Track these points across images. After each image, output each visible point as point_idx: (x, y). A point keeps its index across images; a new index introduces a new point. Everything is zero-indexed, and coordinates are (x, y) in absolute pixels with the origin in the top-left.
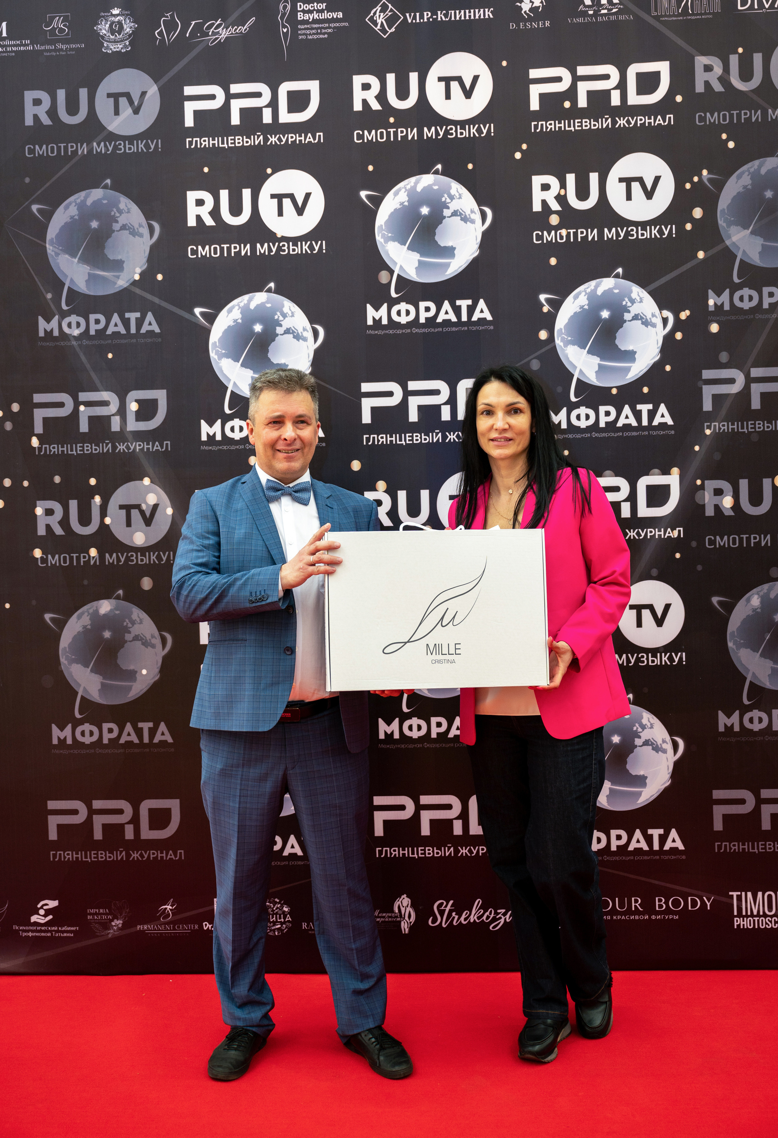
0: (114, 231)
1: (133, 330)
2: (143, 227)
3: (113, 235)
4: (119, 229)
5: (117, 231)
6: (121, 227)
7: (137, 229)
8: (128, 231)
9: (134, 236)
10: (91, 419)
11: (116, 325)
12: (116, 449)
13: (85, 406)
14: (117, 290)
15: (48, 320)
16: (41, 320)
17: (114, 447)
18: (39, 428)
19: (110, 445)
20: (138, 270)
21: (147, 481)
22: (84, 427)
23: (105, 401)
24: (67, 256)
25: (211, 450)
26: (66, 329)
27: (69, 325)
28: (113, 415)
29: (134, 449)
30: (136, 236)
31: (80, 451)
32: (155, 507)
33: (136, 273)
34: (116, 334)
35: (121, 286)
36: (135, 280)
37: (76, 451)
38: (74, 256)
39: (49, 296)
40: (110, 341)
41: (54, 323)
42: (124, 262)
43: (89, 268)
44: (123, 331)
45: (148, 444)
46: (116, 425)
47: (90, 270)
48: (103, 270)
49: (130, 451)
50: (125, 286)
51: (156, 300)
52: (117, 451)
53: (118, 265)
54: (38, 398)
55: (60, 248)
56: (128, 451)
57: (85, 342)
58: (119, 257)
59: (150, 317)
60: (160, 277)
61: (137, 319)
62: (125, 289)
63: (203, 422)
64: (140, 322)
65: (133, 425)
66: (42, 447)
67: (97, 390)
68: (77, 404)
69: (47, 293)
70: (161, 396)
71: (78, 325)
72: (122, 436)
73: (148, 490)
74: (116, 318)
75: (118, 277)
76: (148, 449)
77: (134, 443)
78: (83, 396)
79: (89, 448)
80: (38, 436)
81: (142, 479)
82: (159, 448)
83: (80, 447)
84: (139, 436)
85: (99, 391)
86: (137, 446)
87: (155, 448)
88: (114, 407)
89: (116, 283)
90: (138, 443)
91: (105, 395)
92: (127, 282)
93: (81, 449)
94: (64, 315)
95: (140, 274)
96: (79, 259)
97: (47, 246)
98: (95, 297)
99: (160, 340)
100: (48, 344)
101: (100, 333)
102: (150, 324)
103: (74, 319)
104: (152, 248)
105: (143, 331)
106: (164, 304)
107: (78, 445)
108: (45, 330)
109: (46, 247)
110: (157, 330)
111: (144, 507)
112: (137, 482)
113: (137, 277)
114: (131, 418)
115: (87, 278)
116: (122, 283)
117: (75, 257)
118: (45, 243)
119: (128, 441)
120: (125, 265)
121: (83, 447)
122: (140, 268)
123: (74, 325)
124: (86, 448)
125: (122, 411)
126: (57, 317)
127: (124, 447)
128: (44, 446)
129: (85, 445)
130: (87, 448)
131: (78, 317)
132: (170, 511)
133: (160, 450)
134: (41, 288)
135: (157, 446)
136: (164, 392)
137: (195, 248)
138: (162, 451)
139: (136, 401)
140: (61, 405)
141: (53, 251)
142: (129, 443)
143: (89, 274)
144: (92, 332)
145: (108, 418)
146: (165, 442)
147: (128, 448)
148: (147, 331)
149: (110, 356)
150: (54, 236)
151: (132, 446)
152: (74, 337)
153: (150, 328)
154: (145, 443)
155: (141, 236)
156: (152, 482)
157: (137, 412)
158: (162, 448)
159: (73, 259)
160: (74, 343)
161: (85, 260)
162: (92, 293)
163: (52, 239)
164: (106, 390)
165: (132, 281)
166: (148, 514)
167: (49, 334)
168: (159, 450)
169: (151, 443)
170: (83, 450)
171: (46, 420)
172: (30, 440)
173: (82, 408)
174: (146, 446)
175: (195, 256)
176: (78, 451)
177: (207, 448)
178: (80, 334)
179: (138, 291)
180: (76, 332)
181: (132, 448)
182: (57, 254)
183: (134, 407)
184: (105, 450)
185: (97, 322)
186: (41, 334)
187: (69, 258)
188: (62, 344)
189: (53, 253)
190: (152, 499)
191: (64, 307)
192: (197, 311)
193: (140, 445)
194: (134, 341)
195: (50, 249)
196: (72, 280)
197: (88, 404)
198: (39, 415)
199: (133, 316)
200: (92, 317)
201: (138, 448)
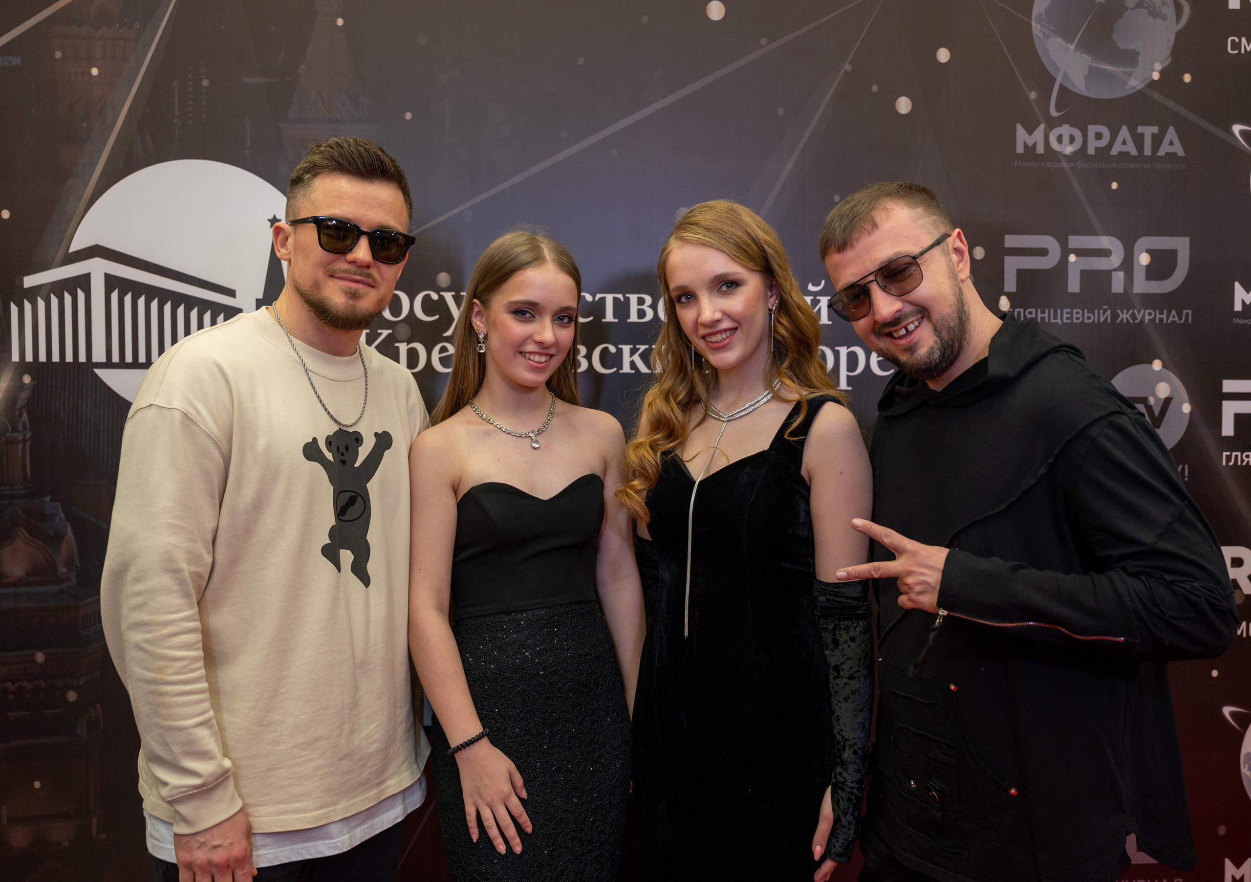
0: (1126, 9)
1: (1148, 151)
2: (1168, 7)
3: (1126, 14)
4: (1133, 5)
5: (1131, 9)
6: (1137, 4)
7: (1159, 7)
8: (1146, 11)
9: (1154, 17)
10: (1085, 274)
11: (1124, 143)
12: (1117, 319)
13: (1077, 256)
14: (1128, 93)
15: (1030, 130)
16: (1020, 130)
17: (1115, 316)
18: (1010, 285)
19: (1109, 312)
20: (1158, 67)
21: (1157, 365)
22: (1074, 285)
23: (1105, 250)
24: (1060, 40)
25: (1246, 324)
26: (1054, 145)
27: (1060, 139)
28: (1115, 270)
29: (1141, 319)
30: (1157, 18)
31: (1067, 318)
32: (1168, 401)
33: (1155, 70)
34: (1124, 155)
35: (1134, 87)
36: (1153, 80)
37: (1062, 318)
38: (1069, 40)
39: (1033, 95)
40: (1115, 165)
41: (1039, 134)
42: (1138, 53)
43: (1090, 58)
44: (1134, 152)
45: (1161, 313)
46: (1118, 284)
47: (1092, 62)
48: (1110, 63)
49: (1136, 322)
50: (1139, 88)
51: (1181, 110)
52: (1118, 321)
53: (1130, 58)
54: (1011, 241)
55: (1051, 28)
56: (1134, 321)
57: (1081, 165)
58: (1133, 47)
59: (1171, 133)
60: (1187, 78)
61: (1153, 135)
62: (1140, 91)
63: (1237, 285)
64: (1157, 140)
65: (1141, 286)
66: (1014, 311)
67: (1094, 233)
68: (1066, 252)
69: (1030, 91)
70: (1181, 245)
71: (1072, 139)
72: (1125, 300)
73: (1158, 378)
74: (1124, 133)
75: (1130, 75)
76: (1161, 320)
77: (1143, 311)
78: (1074, 241)
79: (1080, 316)
80: (1010, 296)
81: (1150, 362)
82: (1176, 319)
83: (1067, 313)
84: (1150, 300)
85: (1097, 235)
86: (1146, 315)
87: (1171, 319)
88: (1116, 260)
89: (1127, 83)
90: (1147, 311)
91: (1106, 242)
92: (1142, 82)
93: (1069, 316)
94: (1052, 124)
95: (1161, 72)
96: (1077, 45)
97: (1033, 23)
98: (1097, 101)
99: (1183, 167)
100: (1028, 164)
101: (1103, 153)
102: (1171, 143)
103: (1066, 130)
104: (1179, 35)
105: (1161, 153)
106: (1192, 117)
107: (1065, 311)
108: (1025, 145)
109: (1030, 25)
110: (1181, 153)
111: (1152, 401)
112: (1144, 366)
113: (1156, 76)
114: (1139, 276)
115: (1086, 73)
116: (1135, 83)
117: (1071, 43)
118: (1031, 19)
119: (1134, 308)
120: (1140, 58)
121: (1071, 313)
122: (1161, 63)
123: (1066, 139)
124: (1075, 316)
125: (1128, 265)
126: (1043, 126)
127: (1128, 316)
128: (1017, 310)
129: (1075, 311)
130: (1077, 316)
131: (1072, 128)
132: (1187, 408)
133: (1178, 322)
134: (1023, 83)
135: (1174, 317)
136: (1187, 240)
137: (1237, 40)
138: (1180, 324)
139: (1148, 251)
140: (1043, 252)
141: (1040, 31)
142: (1135, 311)
143: (1090, 67)
144: (1091, 151)
145: (1108, 274)
146: (1185, 312)
147: (1134, 317)
148: (1167, 154)
149: (1114, 186)
150: (1043, 11)
151: (1139, 314)
152: (1065, 156)
153: (1171, 149)
154: (1157, 311)
155: (1164, 18)
156: (1164, 366)
157: (1148, 267)
158: (1180, 319)
159: (1069, 45)
160: (1065, 165)
161: (1084, 47)
162: (1092, 95)
163: (1040, 14)
164: (1107, 234)
165: (1149, 80)
166: (1157, 412)
167: (1030, 150)
168: (1175, 321)
169: (1165, 311)
170: (1071, 318)
171: (1021, 273)
172: (998, 301)
173: (1072, 258)
174: (1158, 316)
175: (1236, 52)
176: (1064, 318)
177: (1241, 321)
178: (1074, 152)
179: (1156, 96)
180: (1069, 150)
181: (1139, 317)
182: (1047, 37)
183: (1144, 259)
184: (1102, 320)
185: (1099, 136)
186: (1020, 149)
187: (1063, 42)
188: (1048, 165)
189: (1041, 35)
190: (1163, 390)
191: (1054, 113)
192: (1237, 129)
193: (1150, 314)
194: (1149, 166)
195: (1036, 28)
196: (1065, 75)
197: (1081, 253)
198: (1012, 265)
199: (1148, 131)
200: (1092, 129)
201: (1147, 317)
